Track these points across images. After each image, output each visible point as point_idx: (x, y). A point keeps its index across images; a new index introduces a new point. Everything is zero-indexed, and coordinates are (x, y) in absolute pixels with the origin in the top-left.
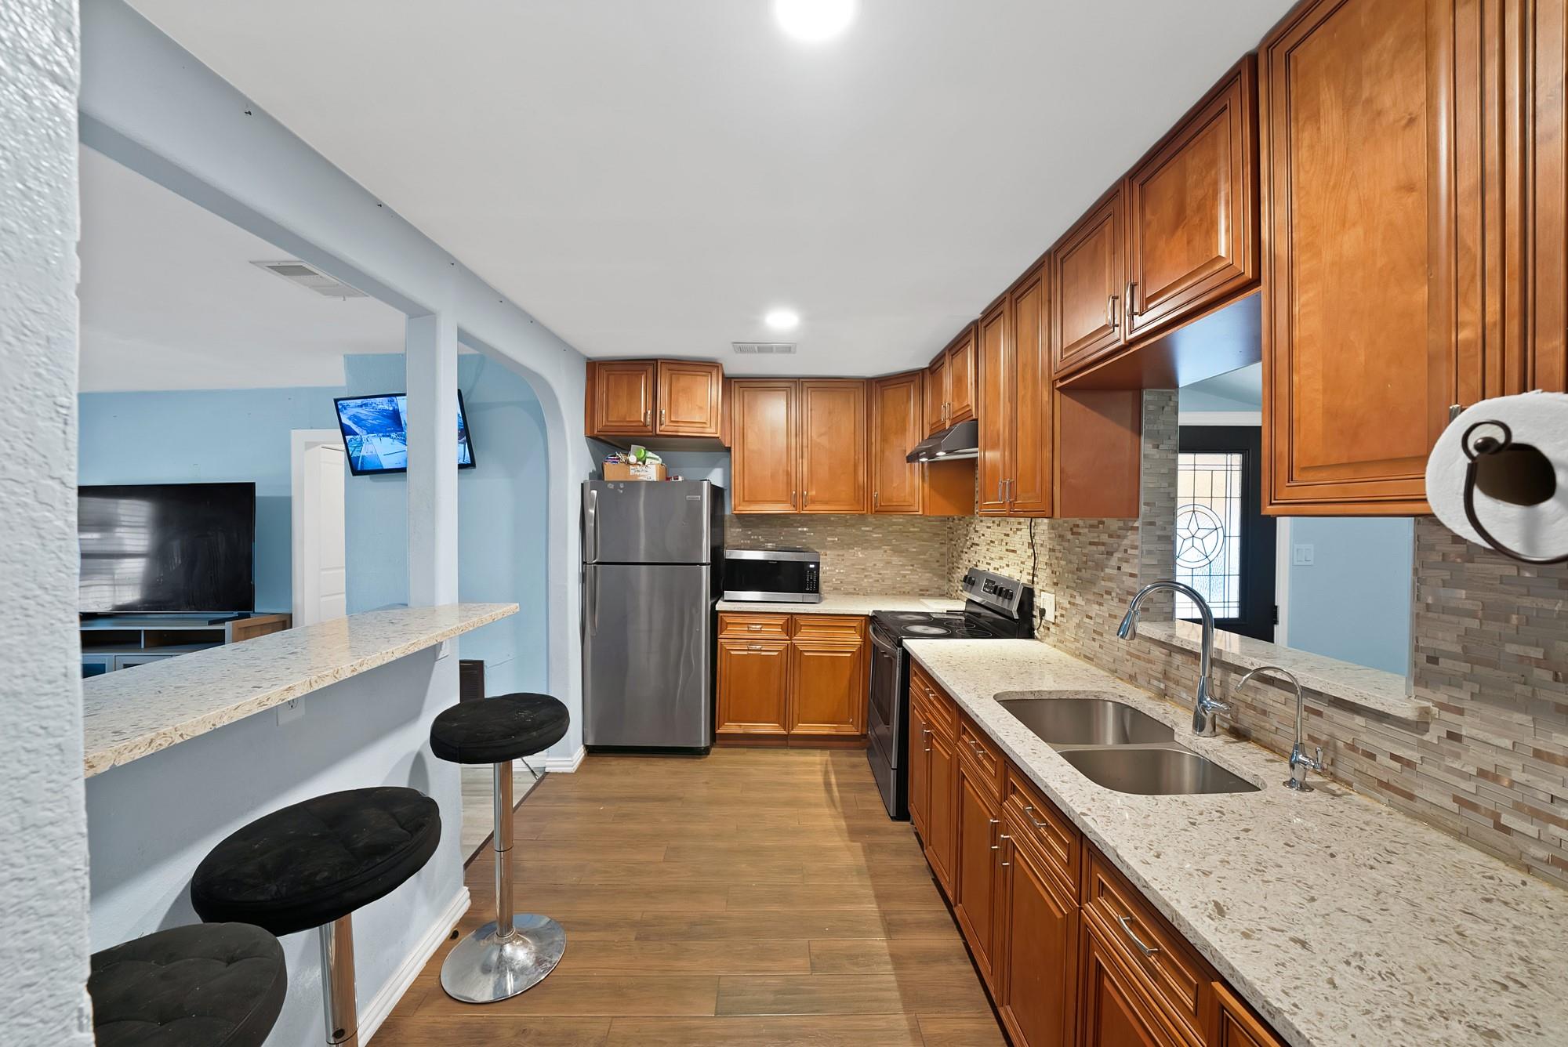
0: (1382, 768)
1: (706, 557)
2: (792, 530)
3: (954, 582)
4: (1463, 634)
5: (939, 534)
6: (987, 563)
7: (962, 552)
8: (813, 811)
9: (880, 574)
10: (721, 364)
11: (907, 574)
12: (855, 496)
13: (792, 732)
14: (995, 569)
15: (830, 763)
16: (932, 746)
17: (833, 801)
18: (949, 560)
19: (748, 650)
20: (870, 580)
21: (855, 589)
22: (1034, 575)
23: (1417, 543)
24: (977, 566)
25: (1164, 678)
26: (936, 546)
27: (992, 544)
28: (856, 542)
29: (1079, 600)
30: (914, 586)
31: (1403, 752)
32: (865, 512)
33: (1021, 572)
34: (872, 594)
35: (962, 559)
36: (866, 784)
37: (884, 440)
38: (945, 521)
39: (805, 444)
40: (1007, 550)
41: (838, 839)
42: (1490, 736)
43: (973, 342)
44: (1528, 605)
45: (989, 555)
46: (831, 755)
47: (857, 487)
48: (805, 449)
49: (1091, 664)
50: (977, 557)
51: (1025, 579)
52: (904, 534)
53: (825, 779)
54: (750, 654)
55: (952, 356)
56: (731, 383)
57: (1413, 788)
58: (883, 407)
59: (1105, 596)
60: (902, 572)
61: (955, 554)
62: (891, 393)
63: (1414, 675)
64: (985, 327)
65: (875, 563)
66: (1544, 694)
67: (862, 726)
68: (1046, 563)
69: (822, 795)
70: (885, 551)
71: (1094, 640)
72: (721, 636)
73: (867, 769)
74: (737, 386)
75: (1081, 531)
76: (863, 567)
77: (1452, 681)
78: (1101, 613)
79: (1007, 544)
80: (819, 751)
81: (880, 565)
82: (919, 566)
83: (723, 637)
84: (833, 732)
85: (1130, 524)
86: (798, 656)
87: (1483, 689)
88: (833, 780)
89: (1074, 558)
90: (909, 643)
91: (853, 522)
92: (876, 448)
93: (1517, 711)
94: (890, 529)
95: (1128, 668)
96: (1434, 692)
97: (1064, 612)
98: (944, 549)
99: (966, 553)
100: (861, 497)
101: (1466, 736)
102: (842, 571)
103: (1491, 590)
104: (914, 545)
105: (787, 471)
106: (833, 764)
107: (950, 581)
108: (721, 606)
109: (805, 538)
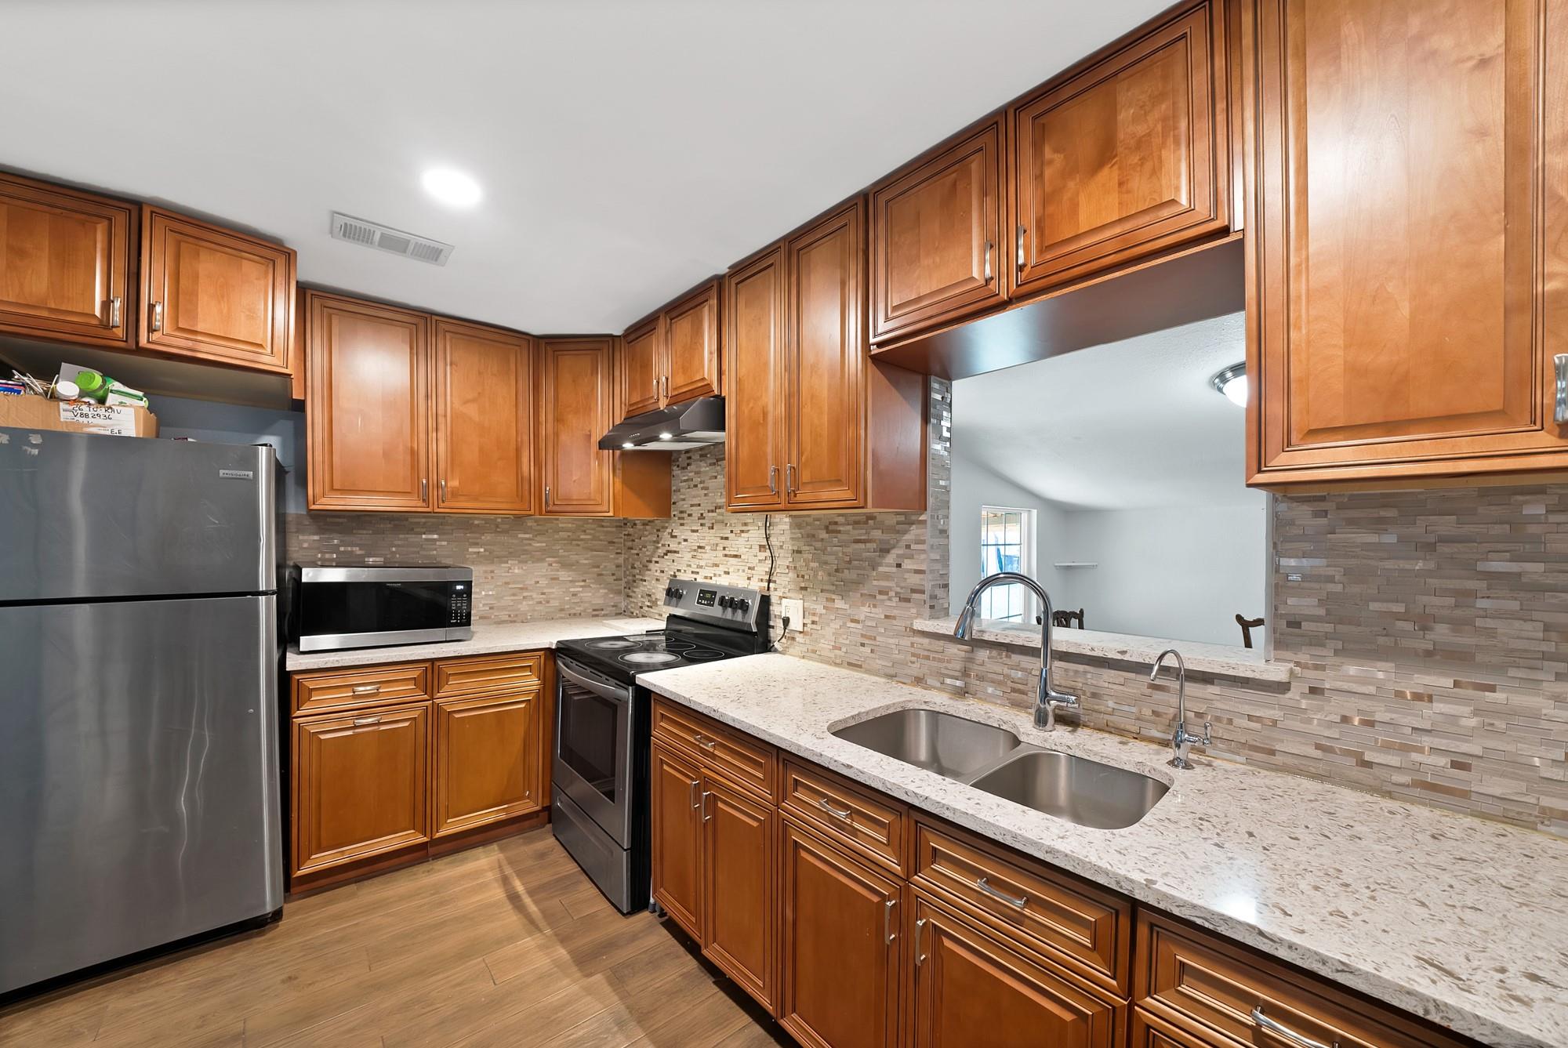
0: (1239, 730)
1: (266, 579)
2: (412, 538)
3: (636, 598)
4: (1325, 598)
5: (614, 543)
6: (692, 572)
7: (651, 562)
8: (509, 950)
9: (543, 594)
10: (295, 252)
11: (579, 591)
12: (517, 491)
13: (438, 835)
14: (706, 578)
15: (504, 863)
16: (715, 811)
17: (532, 921)
18: (628, 572)
19: (356, 727)
20: (531, 603)
21: (510, 616)
22: (769, 581)
23: (1275, 519)
24: (675, 576)
25: (962, 676)
26: (612, 556)
27: (700, 550)
28: (511, 553)
29: (839, 604)
30: (586, 605)
31: (1264, 713)
32: (532, 512)
33: (749, 579)
34: (533, 620)
35: (650, 570)
36: (566, 877)
37: (559, 420)
38: (621, 527)
39: (441, 411)
40: (726, 556)
41: (566, 981)
42: (1354, 685)
43: (714, 302)
44: (1392, 567)
45: (694, 563)
46: (502, 849)
47: (519, 478)
48: (441, 420)
49: (861, 672)
50: (676, 566)
51: (757, 585)
52: (574, 542)
53: (506, 891)
54: (359, 734)
55: (671, 320)
56: (308, 296)
57: (1275, 744)
58: (556, 378)
59: (879, 597)
60: (572, 590)
61: (637, 564)
62: (568, 362)
63: (1273, 639)
64: (737, 284)
65: (538, 579)
66: (1406, 643)
67: (543, 797)
68: (788, 567)
69: (511, 919)
70: (550, 565)
71: (863, 645)
72: (298, 713)
73: (560, 853)
74: (317, 303)
75: (841, 529)
76: (521, 586)
77: (1316, 641)
78: (872, 615)
79: (724, 548)
80: (480, 849)
81: (543, 582)
82: (593, 581)
83: (302, 716)
84: (502, 816)
85: (914, 518)
86: (443, 719)
87: (1345, 645)
88: (519, 887)
89: (831, 559)
90: (645, 679)
91: (507, 526)
92: (546, 428)
93: (1380, 660)
94: (556, 536)
95: (915, 669)
96: (1295, 654)
97: (816, 619)
98: (621, 560)
99: (657, 562)
100: (527, 493)
101: (1328, 689)
102: (491, 593)
103: (1354, 557)
104: (586, 556)
105: (412, 449)
106: (511, 863)
107: (628, 596)
108: (293, 662)
109: (435, 550)
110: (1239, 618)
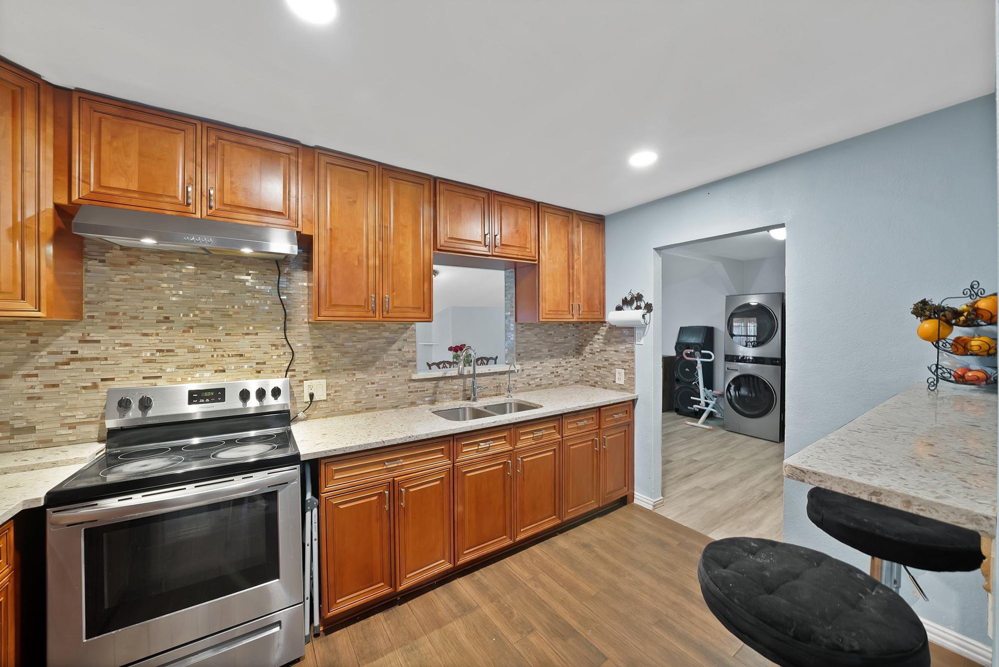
22: (287, 371)
29: (359, 375)
31: (515, 378)
40: (220, 356)
49: (376, 411)
55: (219, 139)
57: (517, 386)
59: (388, 367)
68: (308, 358)
78: (383, 377)
79: (216, 349)
89: (351, 350)
97: (339, 389)
110: (428, 364)
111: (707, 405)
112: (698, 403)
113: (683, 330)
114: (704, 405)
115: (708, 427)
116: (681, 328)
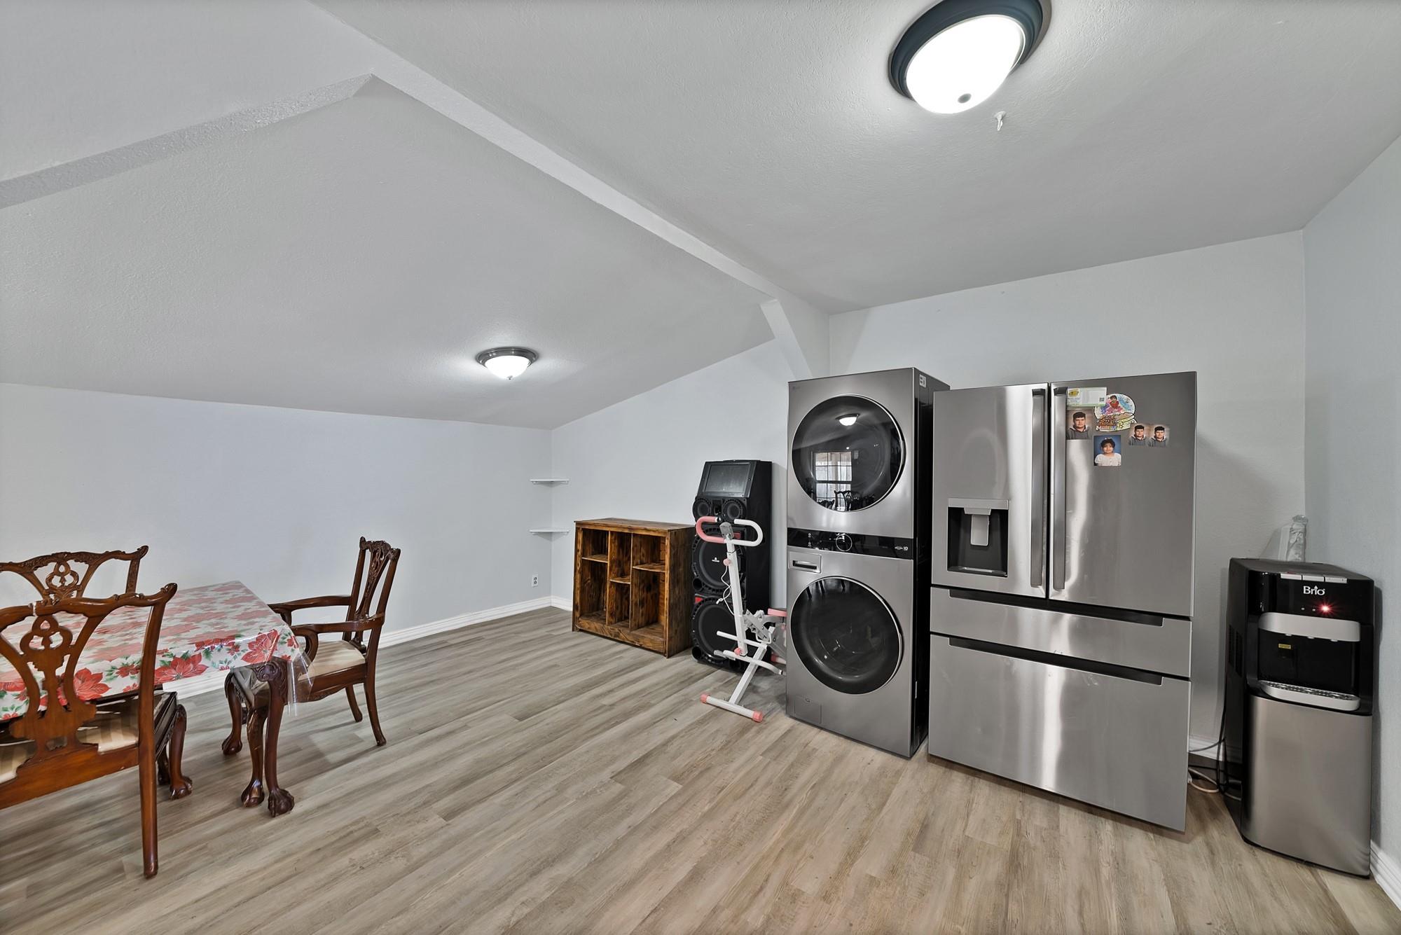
111: (752, 651)
112: (732, 645)
113: (712, 469)
114: (745, 652)
115: (750, 713)
116: (706, 463)
